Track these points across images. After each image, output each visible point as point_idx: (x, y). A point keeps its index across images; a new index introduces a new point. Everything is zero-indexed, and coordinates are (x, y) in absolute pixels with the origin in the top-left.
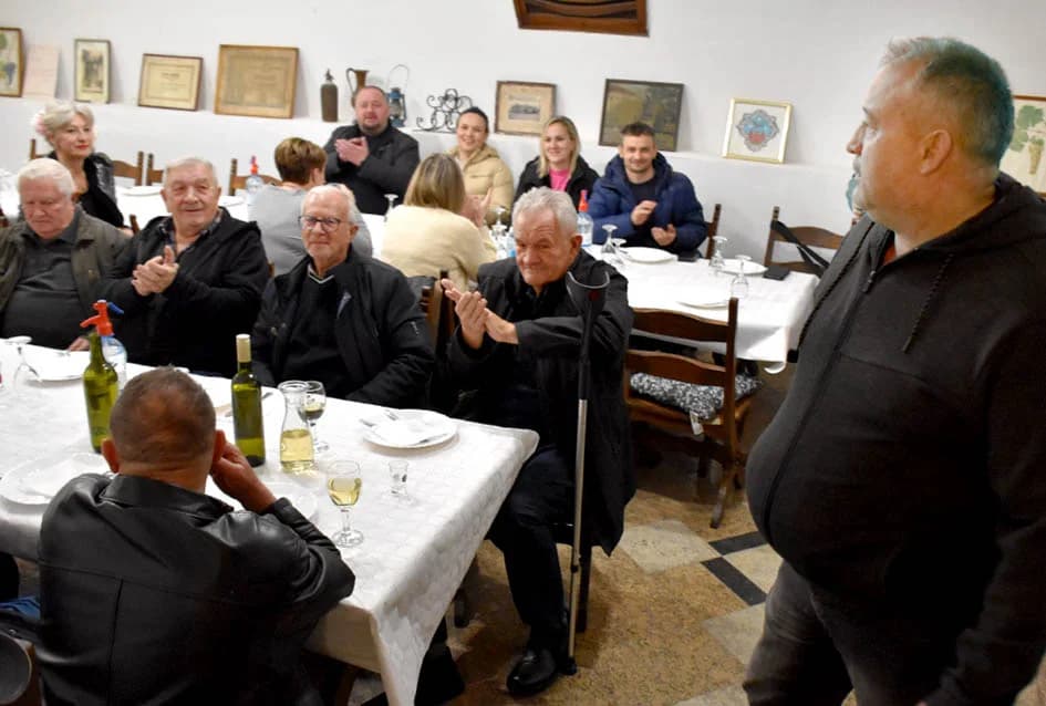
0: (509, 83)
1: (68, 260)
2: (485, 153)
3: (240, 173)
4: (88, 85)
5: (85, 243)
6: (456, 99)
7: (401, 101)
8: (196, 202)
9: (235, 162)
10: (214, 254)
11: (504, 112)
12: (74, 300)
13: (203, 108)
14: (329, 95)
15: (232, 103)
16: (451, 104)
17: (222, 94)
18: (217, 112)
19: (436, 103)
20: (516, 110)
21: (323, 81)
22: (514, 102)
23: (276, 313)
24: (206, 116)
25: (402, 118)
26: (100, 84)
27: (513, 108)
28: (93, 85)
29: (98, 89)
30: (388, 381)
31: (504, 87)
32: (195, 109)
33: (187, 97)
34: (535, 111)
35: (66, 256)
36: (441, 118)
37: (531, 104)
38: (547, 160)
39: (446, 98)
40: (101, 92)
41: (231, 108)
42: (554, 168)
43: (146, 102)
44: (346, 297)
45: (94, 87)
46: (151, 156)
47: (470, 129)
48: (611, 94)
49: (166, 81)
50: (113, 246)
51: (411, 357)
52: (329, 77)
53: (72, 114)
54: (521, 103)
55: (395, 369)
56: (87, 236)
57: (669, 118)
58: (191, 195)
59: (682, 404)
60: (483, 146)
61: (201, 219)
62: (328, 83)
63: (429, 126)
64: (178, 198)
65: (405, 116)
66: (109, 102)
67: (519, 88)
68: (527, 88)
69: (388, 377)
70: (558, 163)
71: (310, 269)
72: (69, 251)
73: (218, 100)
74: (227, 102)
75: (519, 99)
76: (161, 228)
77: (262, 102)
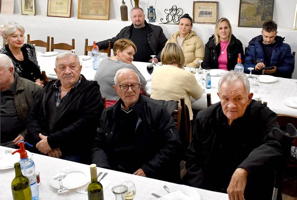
0: (198, 2)
1: (13, 99)
2: (191, 34)
3: (89, 44)
4: (27, 8)
5: (20, 91)
6: (176, 10)
7: (154, 11)
8: (70, 74)
9: (87, 40)
10: (79, 97)
11: (197, 14)
12: (16, 117)
13: (73, 16)
14: (124, 10)
15: (84, 14)
16: (174, 12)
17: (80, 11)
18: (79, 18)
19: (168, 12)
20: (202, 13)
21: (121, 4)
22: (201, 10)
23: (107, 127)
24: (74, 19)
25: (154, 18)
26: (32, 8)
27: (200, 12)
28: (29, 8)
29: (31, 10)
30: (161, 159)
31: (196, 4)
32: (70, 17)
33: (66, 12)
34: (210, 13)
35: (12, 97)
36: (170, 18)
37: (208, 10)
38: (219, 37)
39: (172, 9)
40: (32, 11)
41: (84, 16)
42: (222, 40)
43: (50, 14)
44: (140, 120)
45: (29, 9)
46: (52, 38)
47: (184, 25)
48: (242, 5)
49: (58, 6)
50: (33, 92)
51: (171, 146)
52: (124, 3)
53: (15, 30)
54: (204, 10)
55: (164, 152)
56: (21, 88)
57: (268, 14)
58: (68, 70)
59: (294, 156)
60: (190, 32)
61: (73, 81)
62: (123, 5)
63: (166, 21)
64: (63, 72)
65: (155, 17)
66: (35, 15)
67: (203, 4)
68: (206, 4)
69: (161, 157)
70: (224, 39)
71: (122, 106)
72: (13, 95)
73: (79, 13)
74: (82, 14)
75: (203, 9)
76: (55, 86)
77: (97, 14)
